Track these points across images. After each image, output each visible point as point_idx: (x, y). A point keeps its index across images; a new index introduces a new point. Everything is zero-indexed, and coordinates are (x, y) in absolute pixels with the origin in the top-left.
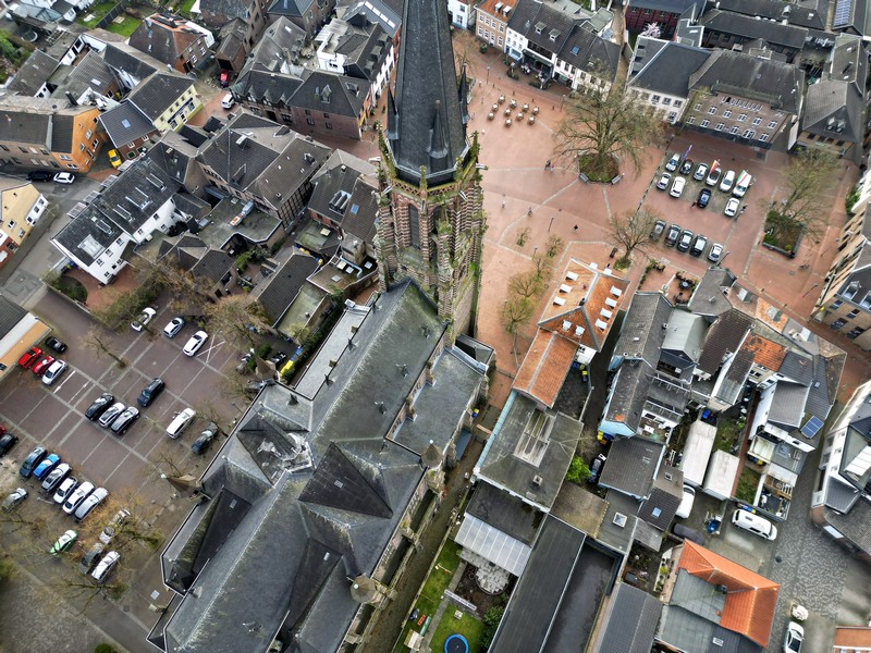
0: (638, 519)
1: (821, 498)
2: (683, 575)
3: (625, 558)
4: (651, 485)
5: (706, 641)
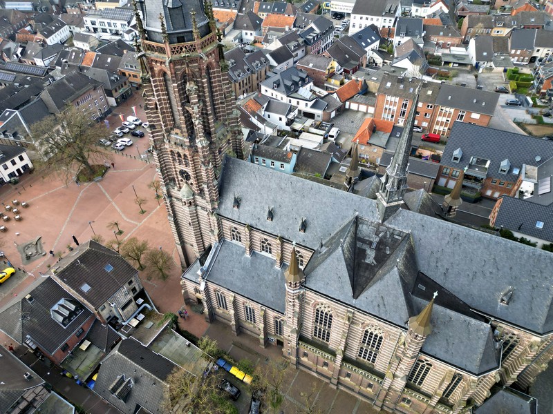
0: (342, 163)
1: (318, 113)
2: (370, 142)
4: (324, 153)
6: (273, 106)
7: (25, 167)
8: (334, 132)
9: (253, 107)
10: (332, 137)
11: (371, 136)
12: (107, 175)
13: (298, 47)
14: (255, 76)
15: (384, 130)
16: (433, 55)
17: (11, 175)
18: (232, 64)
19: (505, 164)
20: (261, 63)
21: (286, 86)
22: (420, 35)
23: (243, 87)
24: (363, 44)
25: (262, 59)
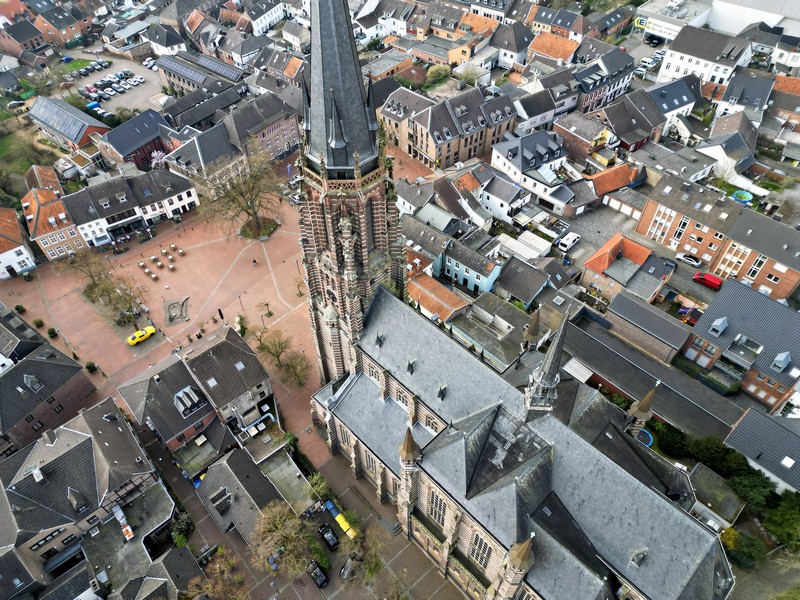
0: (560, 291)
1: (559, 205)
2: (607, 272)
3: (587, 306)
4: (540, 272)
5: (650, 277)
6: (497, 186)
7: (192, 205)
8: (569, 240)
9: (468, 183)
10: (565, 246)
11: (611, 263)
12: (275, 235)
13: (568, 93)
14: (490, 132)
15: (633, 258)
16: (772, 142)
17: (176, 212)
18: (462, 112)
19: (781, 358)
20: (504, 114)
21: (524, 159)
22: (761, 106)
23: (471, 143)
24: (665, 106)
25: (507, 109)
